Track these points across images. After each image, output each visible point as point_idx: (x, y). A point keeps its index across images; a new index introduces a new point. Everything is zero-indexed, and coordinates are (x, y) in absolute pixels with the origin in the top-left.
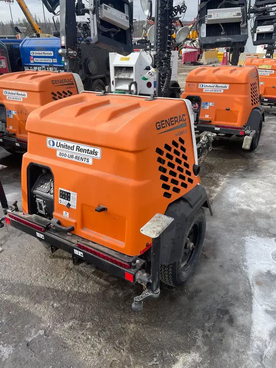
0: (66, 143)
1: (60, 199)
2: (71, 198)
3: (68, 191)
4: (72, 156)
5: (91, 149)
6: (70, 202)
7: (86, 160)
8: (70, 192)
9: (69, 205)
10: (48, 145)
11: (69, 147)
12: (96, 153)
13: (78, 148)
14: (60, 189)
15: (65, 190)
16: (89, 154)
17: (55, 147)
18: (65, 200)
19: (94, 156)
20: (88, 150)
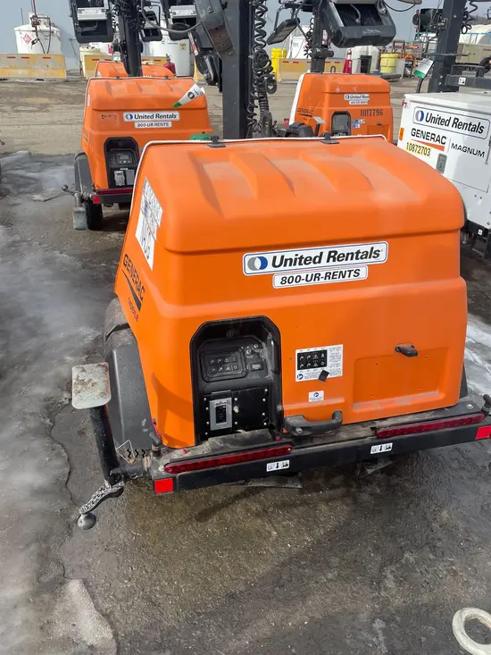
0: (300, 254)
1: (298, 372)
2: (328, 359)
3: (319, 349)
4: (317, 276)
5: (365, 248)
6: (325, 369)
7: (353, 273)
8: (325, 348)
9: (325, 374)
10: (248, 271)
11: (307, 260)
12: (377, 254)
13: (333, 256)
14: (298, 351)
15: (312, 350)
16: (360, 261)
17: (269, 268)
18: (311, 370)
19: (372, 259)
20: (358, 252)
